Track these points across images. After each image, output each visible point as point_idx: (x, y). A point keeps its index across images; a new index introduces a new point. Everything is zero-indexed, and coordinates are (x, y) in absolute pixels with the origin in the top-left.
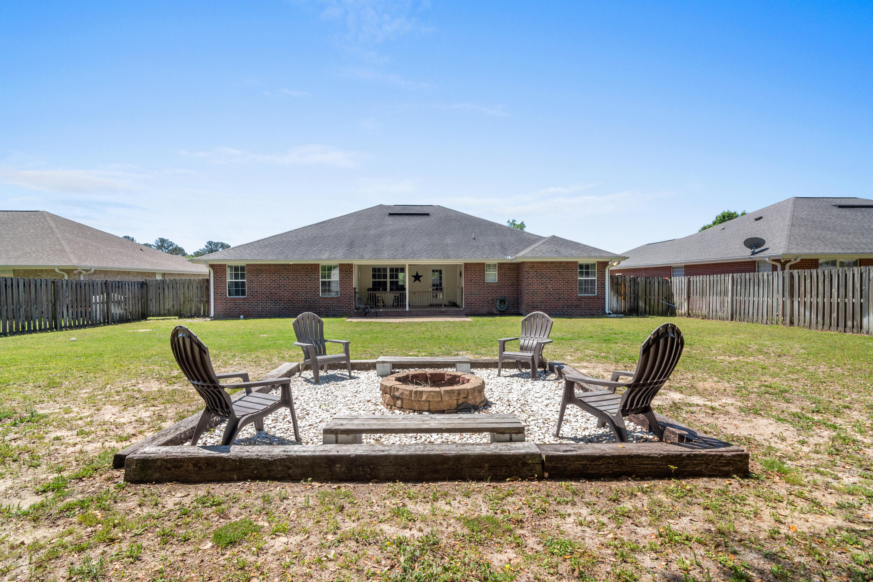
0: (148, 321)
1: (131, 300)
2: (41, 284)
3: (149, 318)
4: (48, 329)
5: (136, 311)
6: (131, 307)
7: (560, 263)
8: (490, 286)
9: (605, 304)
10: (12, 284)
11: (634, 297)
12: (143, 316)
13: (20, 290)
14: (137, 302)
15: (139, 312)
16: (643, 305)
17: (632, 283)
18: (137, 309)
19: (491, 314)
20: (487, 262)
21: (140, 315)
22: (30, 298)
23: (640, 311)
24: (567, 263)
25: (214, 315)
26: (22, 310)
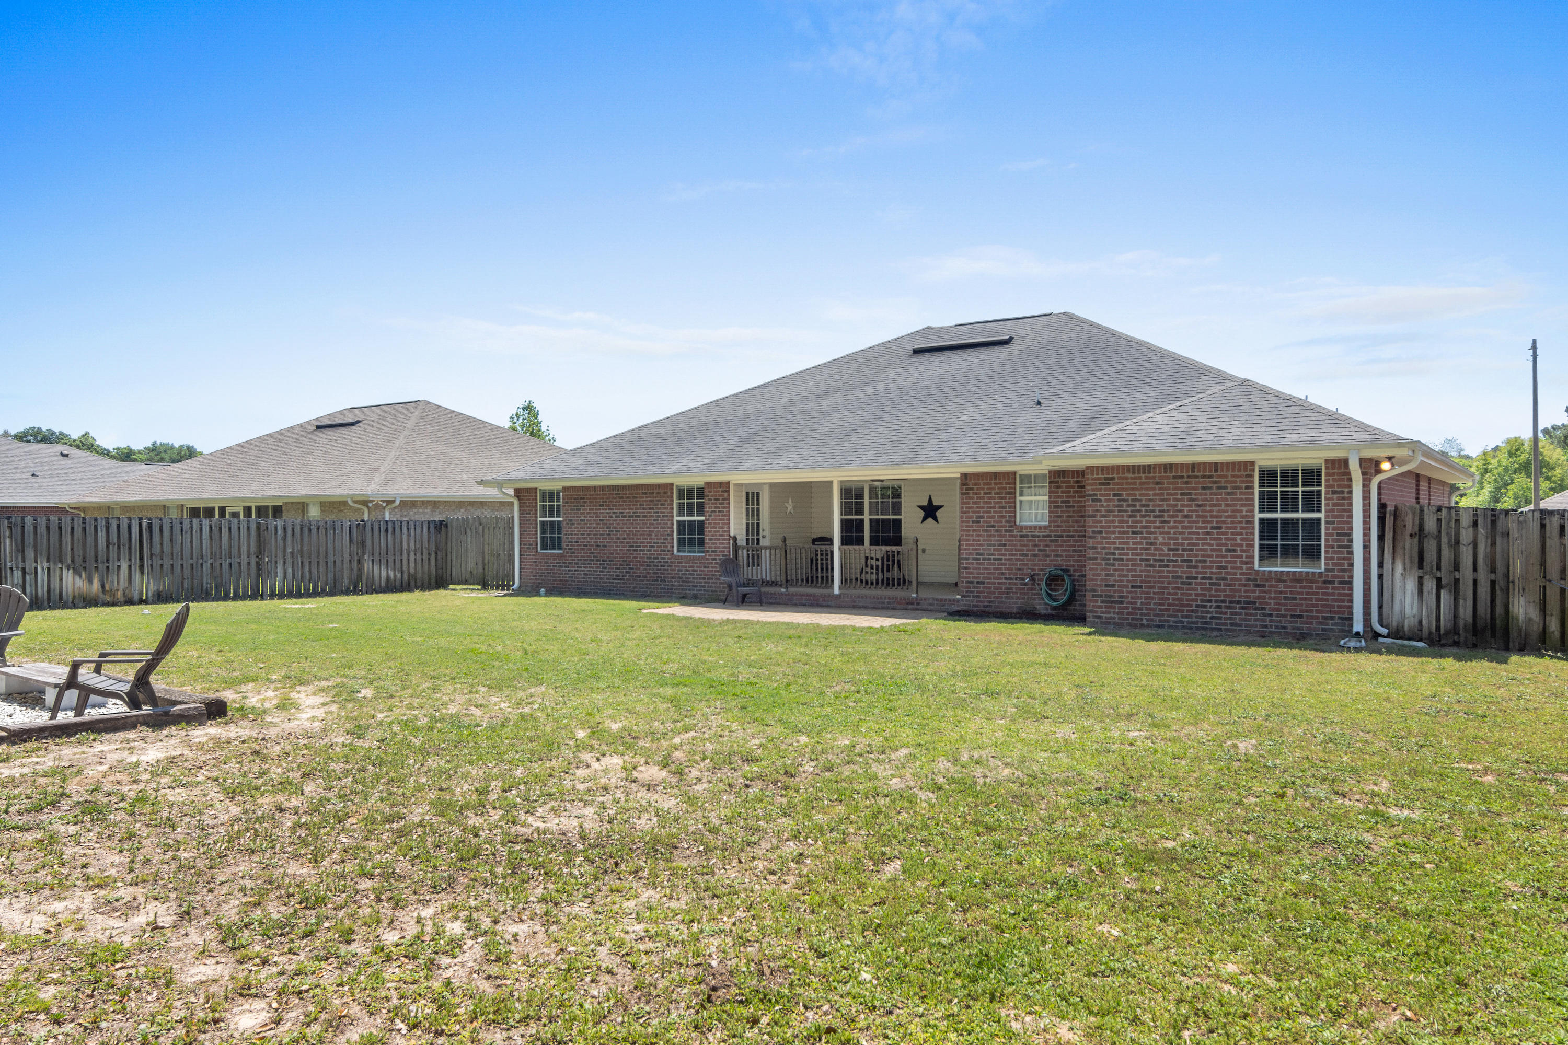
0: (449, 592)
1: (412, 554)
2: (239, 528)
3: (451, 587)
4: (249, 597)
5: (423, 572)
6: (412, 565)
7: (1193, 466)
8: (1028, 534)
9: (1351, 601)
10: (192, 527)
11: (1493, 583)
12: (440, 582)
13: (204, 537)
14: (425, 557)
15: (430, 576)
16: (1534, 614)
17: (1481, 530)
18: (426, 568)
19: (1029, 615)
20: (1023, 469)
21: (433, 581)
22: (220, 547)
23: (1514, 634)
24: (1216, 466)
25: (520, 587)
26: (207, 567)
